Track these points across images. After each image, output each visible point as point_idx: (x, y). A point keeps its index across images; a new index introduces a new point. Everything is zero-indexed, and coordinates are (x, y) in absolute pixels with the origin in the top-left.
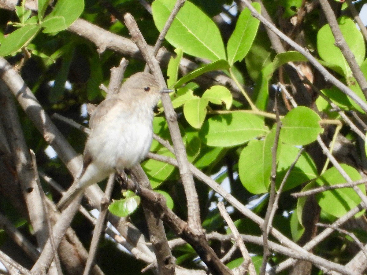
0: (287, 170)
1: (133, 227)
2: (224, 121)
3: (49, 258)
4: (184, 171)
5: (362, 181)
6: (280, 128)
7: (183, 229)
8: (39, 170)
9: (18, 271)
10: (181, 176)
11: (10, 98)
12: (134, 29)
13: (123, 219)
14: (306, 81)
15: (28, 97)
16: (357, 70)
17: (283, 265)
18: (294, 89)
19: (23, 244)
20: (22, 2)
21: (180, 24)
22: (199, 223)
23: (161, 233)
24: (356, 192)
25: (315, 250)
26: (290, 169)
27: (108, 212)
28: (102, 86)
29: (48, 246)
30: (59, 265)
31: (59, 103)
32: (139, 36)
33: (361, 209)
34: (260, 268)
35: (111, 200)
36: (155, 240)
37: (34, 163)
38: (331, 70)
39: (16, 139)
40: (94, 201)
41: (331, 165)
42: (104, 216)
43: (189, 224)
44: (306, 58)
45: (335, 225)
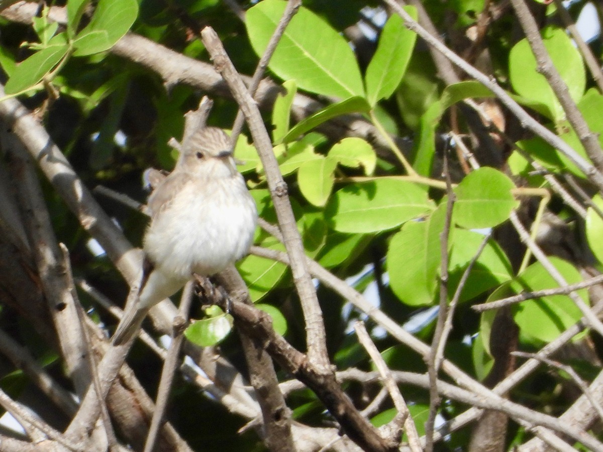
0: (465, 268)
1: (224, 362)
2: (364, 194)
3: (94, 413)
4: (299, 274)
5: (582, 284)
6: (453, 203)
7: (299, 364)
8: (75, 274)
9: (44, 435)
10: (295, 281)
11: (28, 162)
12: (218, 52)
13: (207, 350)
14: (493, 128)
15: (57, 161)
16: (572, 110)
17: (461, 420)
18: (475, 142)
19: (51, 391)
20: (43, 11)
21: (291, 43)
22: (324, 355)
23: (268, 371)
24: (574, 301)
25: (513, 395)
26: (469, 267)
27: (185, 339)
28: (173, 142)
29: (91, 394)
30: (109, 424)
31: (106, 169)
32: (225, 63)
33: (582, 328)
34: (425, 423)
35: (189, 321)
36: (258, 382)
37: (67, 264)
38: (531, 111)
39: (38, 227)
40: (163, 323)
41: (533, 260)
42: (179, 344)
43: (309, 357)
44: (491, 91)
45: (542, 354)
